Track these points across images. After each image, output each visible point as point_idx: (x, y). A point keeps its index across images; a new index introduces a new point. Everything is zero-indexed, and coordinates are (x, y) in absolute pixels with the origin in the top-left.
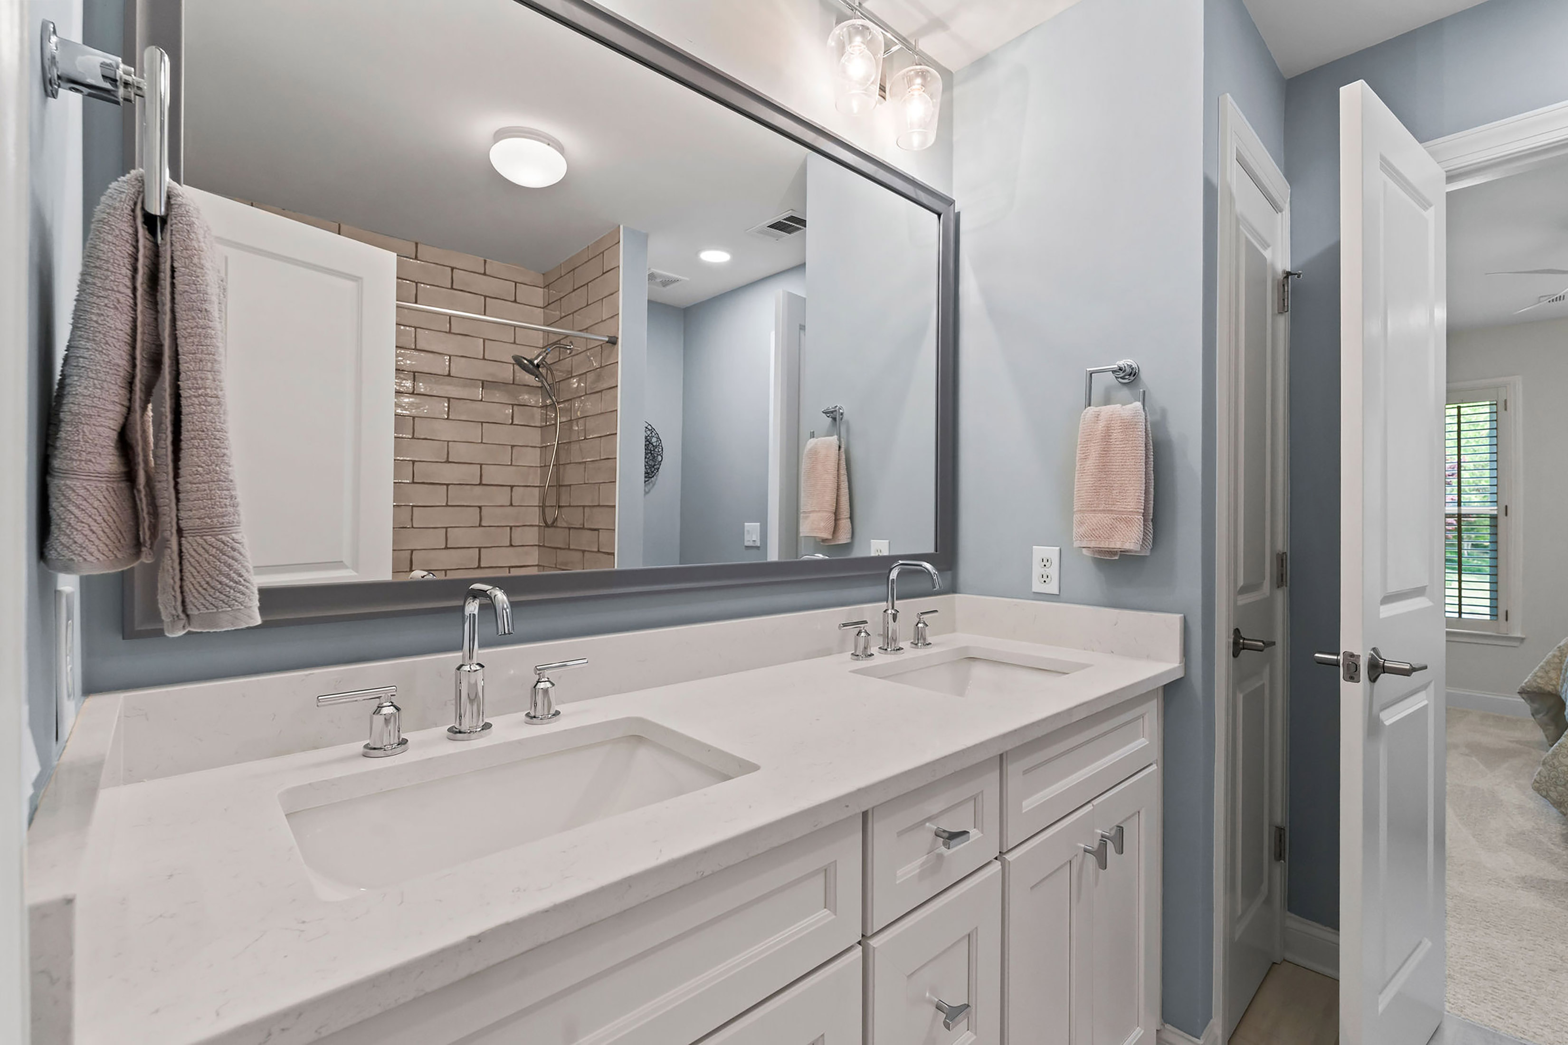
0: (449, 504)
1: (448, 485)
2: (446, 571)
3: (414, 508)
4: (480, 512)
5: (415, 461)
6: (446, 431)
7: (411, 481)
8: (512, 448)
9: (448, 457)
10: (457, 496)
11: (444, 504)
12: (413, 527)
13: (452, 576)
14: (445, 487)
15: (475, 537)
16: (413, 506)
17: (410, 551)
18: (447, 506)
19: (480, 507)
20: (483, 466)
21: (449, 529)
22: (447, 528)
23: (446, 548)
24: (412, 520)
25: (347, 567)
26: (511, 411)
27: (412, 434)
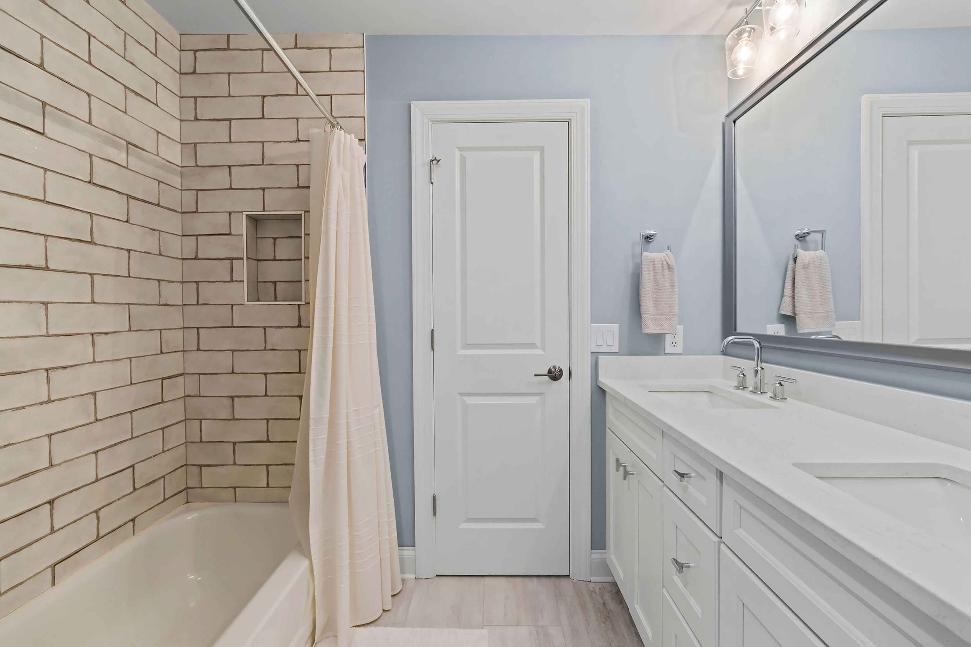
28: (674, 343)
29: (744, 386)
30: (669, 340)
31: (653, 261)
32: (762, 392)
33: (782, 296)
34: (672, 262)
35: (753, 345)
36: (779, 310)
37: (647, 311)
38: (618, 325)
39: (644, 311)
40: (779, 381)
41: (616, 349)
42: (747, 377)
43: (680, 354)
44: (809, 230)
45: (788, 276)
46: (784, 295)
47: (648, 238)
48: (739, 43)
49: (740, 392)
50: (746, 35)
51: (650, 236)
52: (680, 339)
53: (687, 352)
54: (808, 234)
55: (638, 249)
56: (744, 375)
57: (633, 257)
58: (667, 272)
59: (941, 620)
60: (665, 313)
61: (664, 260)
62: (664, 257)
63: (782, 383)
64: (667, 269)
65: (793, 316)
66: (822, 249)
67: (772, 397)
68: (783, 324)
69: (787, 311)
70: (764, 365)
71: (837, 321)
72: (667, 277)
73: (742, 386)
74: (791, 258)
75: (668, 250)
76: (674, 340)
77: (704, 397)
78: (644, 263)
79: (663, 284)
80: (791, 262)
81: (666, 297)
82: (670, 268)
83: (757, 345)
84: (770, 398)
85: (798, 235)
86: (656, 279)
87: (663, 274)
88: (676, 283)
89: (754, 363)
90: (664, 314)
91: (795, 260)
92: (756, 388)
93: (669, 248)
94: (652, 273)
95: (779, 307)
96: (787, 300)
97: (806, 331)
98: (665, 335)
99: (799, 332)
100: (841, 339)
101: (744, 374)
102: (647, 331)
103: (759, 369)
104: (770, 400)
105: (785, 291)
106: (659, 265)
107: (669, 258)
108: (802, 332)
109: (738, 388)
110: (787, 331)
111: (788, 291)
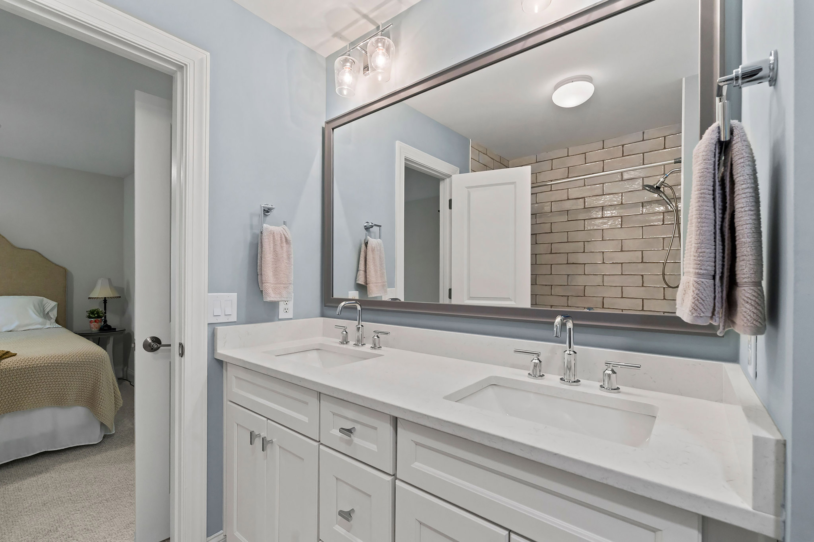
0: (623, 274)
1: (622, 263)
2: (622, 310)
3: (604, 276)
4: (643, 278)
5: (604, 252)
6: (621, 234)
7: (602, 262)
8: (663, 239)
9: (622, 249)
10: (628, 269)
11: (620, 274)
12: (603, 286)
13: (625, 312)
14: (621, 264)
15: (640, 293)
16: (603, 275)
17: (602, 298)
18: (622, 274)
19: (642, 276)
20: (644, 252)
21: (623, 287)
22: (622, 287)
23: (622, 297)
24: (603, 282)
25: (511, 300)
26: (662, 216)
27: (602, 238)
28: (286, 309)
29: (347, 341)
30: (282, 306)
31: (273, 234)
32: (362, 344)
33: (358, 270)
34: (290, 237)
35: (357, 308)
36: (356, 281)
37: (268, 280)
38: (236, 294)
39: (266, 280)
40: (377, 334)
41: (234, 318)
42: (348, 334)
43: (291, 319)
44: (372, 224)
45: (361, 256)
46: (359, 269)
47: (267, 211)
48: (344, 69)
49: (345, 346)
50: (348, 64)
51: (269, 209)
52: (291, 305)
53: (296, 316)
54: (372, 227)
55: (256, 221)
56: (346, 333)
57: (252, 227)
58: (284, 244)
59: (605, 482)
60: (284, 282)
61: (282, 234)
62: (282, 230)
63: (379, 335)
64: (285, 242)
65: (365, 285)
66: (380, 238)
67: (373, 347)
68: (357, 291)
69: (361, 281)
70: (363, 323)
71: (388, 288)
72: (285, 249)
73: (345, 341)
74: (363, 242)
75: (285, 224)
76: (286, 307)
77: (314, 354)
78: (265, 234)
79: (282, 256)
80: (363, 246)
81: (284, 268)
82: (287, 241)
83: (359, 308)
84: (371, 348)
85: (366, 226)
86: (275, 250)
87: (282, 246)
88: (292, 255)
89: (357, 322)
90: (282, 283)
91: (366, 244)
92: (358, 341)
93: (285, 223)
94: (272, 245)
95: (356, 279)
96: (361, 273)
97: (373, 296)
98: (279, 302)
99: (369, 297)
100: (400, 300)
101: (347, 331)
102: (268, 299)
103: (360, 326)
104: (372, 350)
105: (359, 266)
106: (278, 238)
107: (286, 232)
108: (371, 296)
109: (342, 343)
110: (360, 296)
111: (362, 267)
